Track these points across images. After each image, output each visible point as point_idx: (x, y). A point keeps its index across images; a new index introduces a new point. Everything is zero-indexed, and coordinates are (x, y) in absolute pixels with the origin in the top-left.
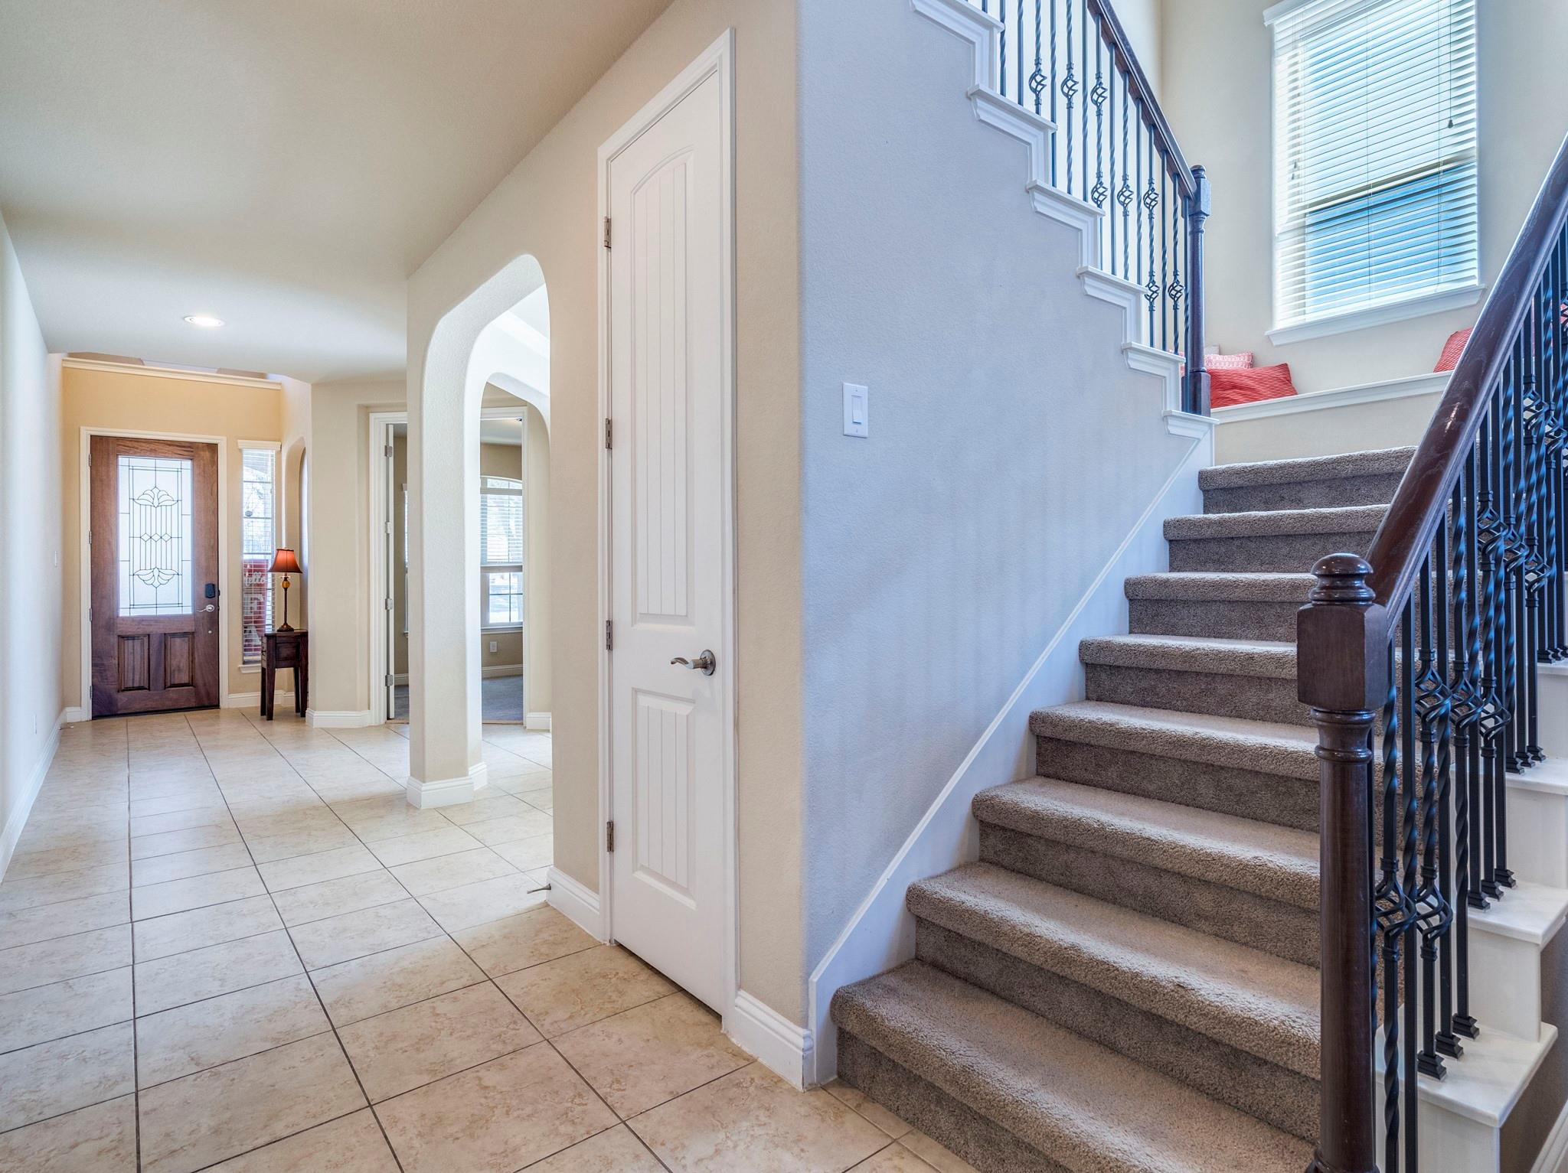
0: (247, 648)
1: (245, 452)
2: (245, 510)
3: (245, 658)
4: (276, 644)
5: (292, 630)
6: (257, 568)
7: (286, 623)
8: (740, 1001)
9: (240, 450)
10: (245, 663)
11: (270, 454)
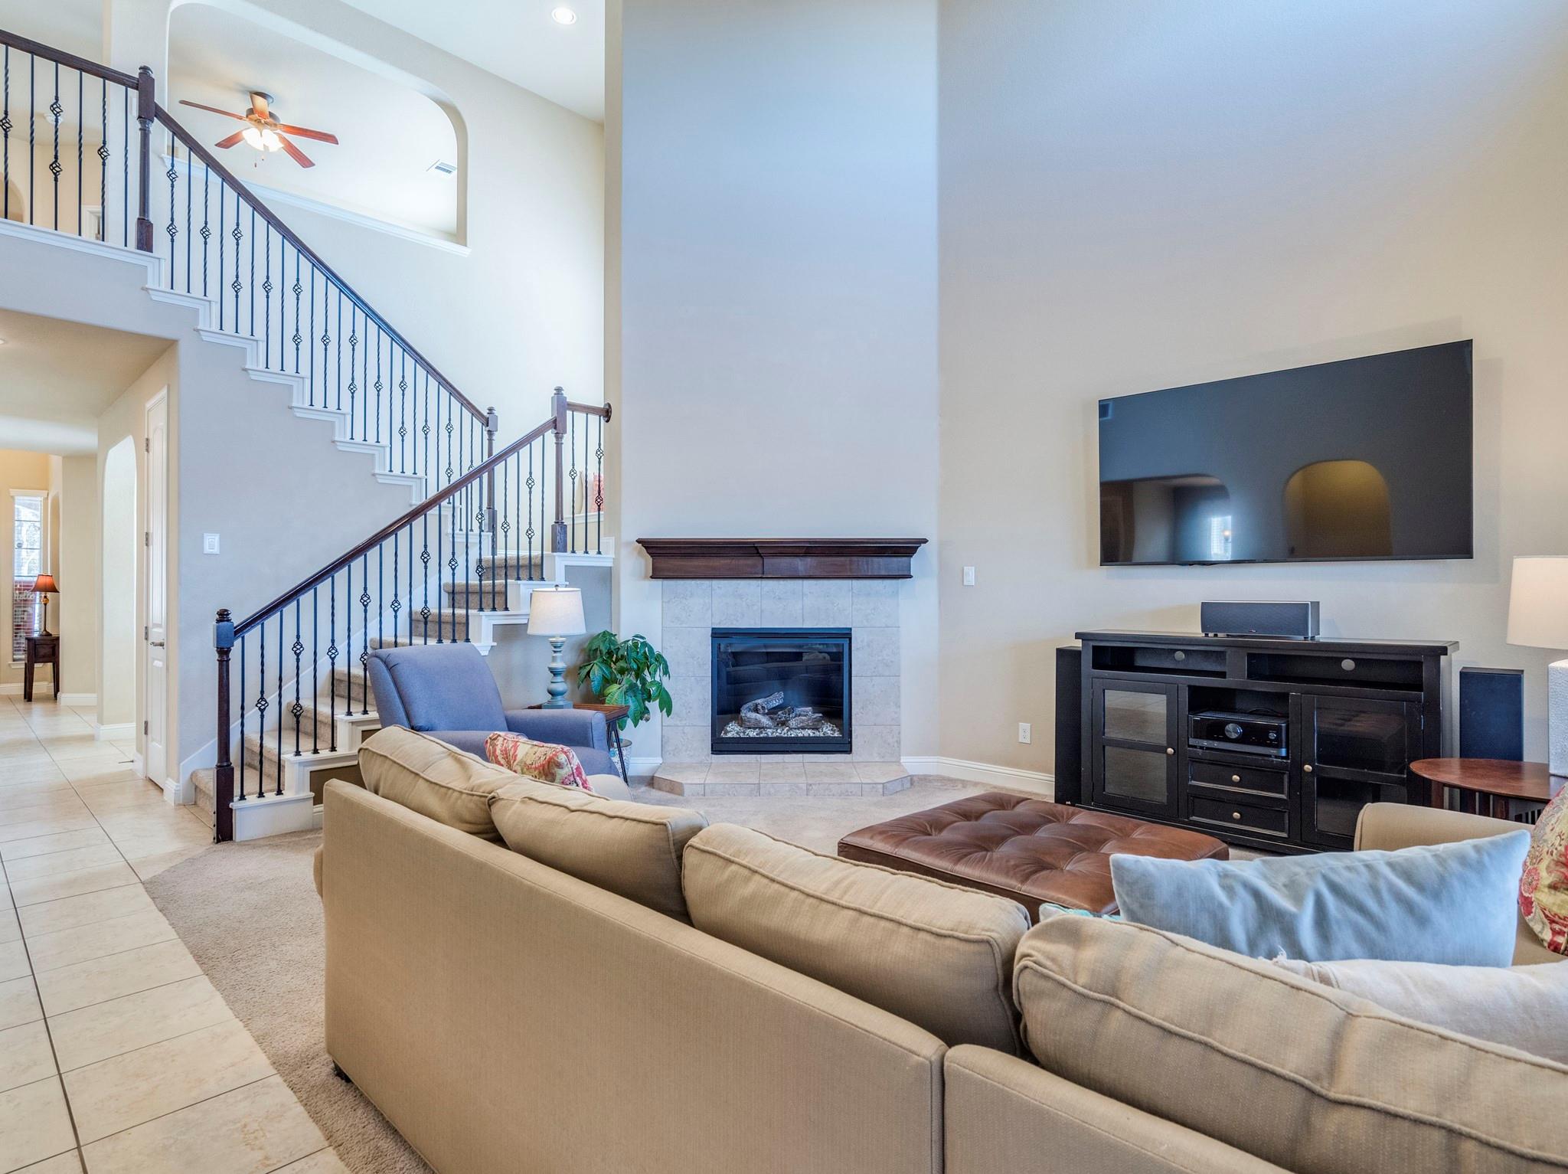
0: (16, 650)
1: (16, 498)
2: (16, 543)
3: (15, 657)
4: (35, 645)
5: (51, 635)
6: (26, 587)
7: (45, 630)
8: (167, 782)
9: (13, 497)
10: (14, 660)
11: (38, 500)
